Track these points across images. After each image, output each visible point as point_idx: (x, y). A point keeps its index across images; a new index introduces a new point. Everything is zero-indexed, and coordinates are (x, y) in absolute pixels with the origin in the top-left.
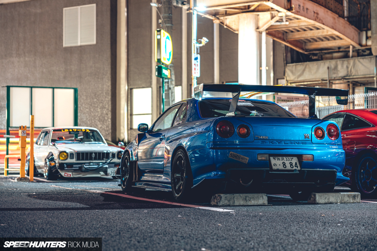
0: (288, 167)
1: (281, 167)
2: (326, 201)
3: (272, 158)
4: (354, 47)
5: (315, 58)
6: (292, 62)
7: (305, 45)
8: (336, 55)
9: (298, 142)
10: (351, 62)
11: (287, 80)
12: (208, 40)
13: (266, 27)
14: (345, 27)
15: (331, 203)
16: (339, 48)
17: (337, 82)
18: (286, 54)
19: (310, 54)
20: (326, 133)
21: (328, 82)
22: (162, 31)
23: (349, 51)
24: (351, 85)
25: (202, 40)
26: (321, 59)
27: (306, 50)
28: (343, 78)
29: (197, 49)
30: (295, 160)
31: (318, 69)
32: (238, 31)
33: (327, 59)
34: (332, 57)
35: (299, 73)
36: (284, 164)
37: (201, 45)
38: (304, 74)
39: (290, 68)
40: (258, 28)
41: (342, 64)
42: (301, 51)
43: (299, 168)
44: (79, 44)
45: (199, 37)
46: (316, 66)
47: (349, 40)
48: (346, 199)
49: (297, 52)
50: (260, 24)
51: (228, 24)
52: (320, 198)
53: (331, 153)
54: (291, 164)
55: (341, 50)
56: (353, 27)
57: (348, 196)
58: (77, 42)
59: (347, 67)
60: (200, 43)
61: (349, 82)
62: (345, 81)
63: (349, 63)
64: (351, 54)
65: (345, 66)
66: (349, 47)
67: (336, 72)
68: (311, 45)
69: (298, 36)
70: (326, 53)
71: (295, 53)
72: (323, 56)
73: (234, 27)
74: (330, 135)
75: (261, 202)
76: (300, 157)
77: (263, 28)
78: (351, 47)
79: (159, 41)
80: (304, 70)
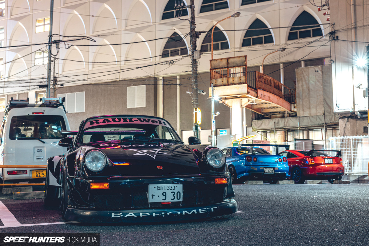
0: (270, 172)
1: (268, 172)
2: (283, 183)
3: (264, 169)
4: (287, 112)
5: (267, 117)
6: (255, 119)
7: (262, 110)
8: (278, 115)
9: (273, 163)
10: (286, 119)
11: (253, 129)
12: (219, 113)
13: (246, 105)
14: (283, 103)
15: (284, 184)
16: (280, 112)
17: (279, 130)
18: (252, 115)
19: (265, 115)
20: (282, 160)
21: (274, 130)
22: (198, 109)
23: (285, 114)
24: (286, 131)
25: (217, 113)
26: (270, 118)
27: (263, 113)
28: (282, 128)
29: (214, 117)
30: (272, 169)
31: (269, 123)
32: (232, 107)
33: (274, 117)
34: (276, 116)
35: (259, 125)
36: (269, 171)
37: (216, 115)
38: (262, 125)
39: (254, 122)
40: (242, 106)
41: (282, 120)
42: (260, 114)
43: (274, 172)
44: (136, 107)
45: (215, 111)
46: (268, 122)
47: (285, 109)
48: (289, 183)
49: (258, 114)
50: (243, 104)
51: (226, 103)
52: (280, 182)
53: (284, 167)
54: (271, 171)
55: (281, 113)
56: (287, 102)
57: (290, 182)
58: (135, 106)
59: (284, 122)
60: (216, 114)
61: (285, 130)
62: (283, 129)
63: (285, 120)
64: (286, 115)
65: (283, 122)
66: (285, 112)
67: (278, 125)
68: (265, 110)
69: (259, 107)
70: (273, 115)
71: (257, 114)
72: (271, 116)
73: (229, 105)
74: (284, 161)
75: (261, 183)
76: (274, 168)
77: (244, 106)
78: (286, 112)
79: (196, 113)
80: (262, 124)
